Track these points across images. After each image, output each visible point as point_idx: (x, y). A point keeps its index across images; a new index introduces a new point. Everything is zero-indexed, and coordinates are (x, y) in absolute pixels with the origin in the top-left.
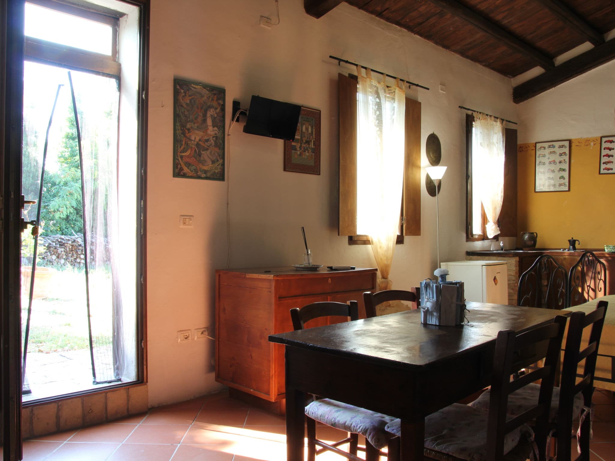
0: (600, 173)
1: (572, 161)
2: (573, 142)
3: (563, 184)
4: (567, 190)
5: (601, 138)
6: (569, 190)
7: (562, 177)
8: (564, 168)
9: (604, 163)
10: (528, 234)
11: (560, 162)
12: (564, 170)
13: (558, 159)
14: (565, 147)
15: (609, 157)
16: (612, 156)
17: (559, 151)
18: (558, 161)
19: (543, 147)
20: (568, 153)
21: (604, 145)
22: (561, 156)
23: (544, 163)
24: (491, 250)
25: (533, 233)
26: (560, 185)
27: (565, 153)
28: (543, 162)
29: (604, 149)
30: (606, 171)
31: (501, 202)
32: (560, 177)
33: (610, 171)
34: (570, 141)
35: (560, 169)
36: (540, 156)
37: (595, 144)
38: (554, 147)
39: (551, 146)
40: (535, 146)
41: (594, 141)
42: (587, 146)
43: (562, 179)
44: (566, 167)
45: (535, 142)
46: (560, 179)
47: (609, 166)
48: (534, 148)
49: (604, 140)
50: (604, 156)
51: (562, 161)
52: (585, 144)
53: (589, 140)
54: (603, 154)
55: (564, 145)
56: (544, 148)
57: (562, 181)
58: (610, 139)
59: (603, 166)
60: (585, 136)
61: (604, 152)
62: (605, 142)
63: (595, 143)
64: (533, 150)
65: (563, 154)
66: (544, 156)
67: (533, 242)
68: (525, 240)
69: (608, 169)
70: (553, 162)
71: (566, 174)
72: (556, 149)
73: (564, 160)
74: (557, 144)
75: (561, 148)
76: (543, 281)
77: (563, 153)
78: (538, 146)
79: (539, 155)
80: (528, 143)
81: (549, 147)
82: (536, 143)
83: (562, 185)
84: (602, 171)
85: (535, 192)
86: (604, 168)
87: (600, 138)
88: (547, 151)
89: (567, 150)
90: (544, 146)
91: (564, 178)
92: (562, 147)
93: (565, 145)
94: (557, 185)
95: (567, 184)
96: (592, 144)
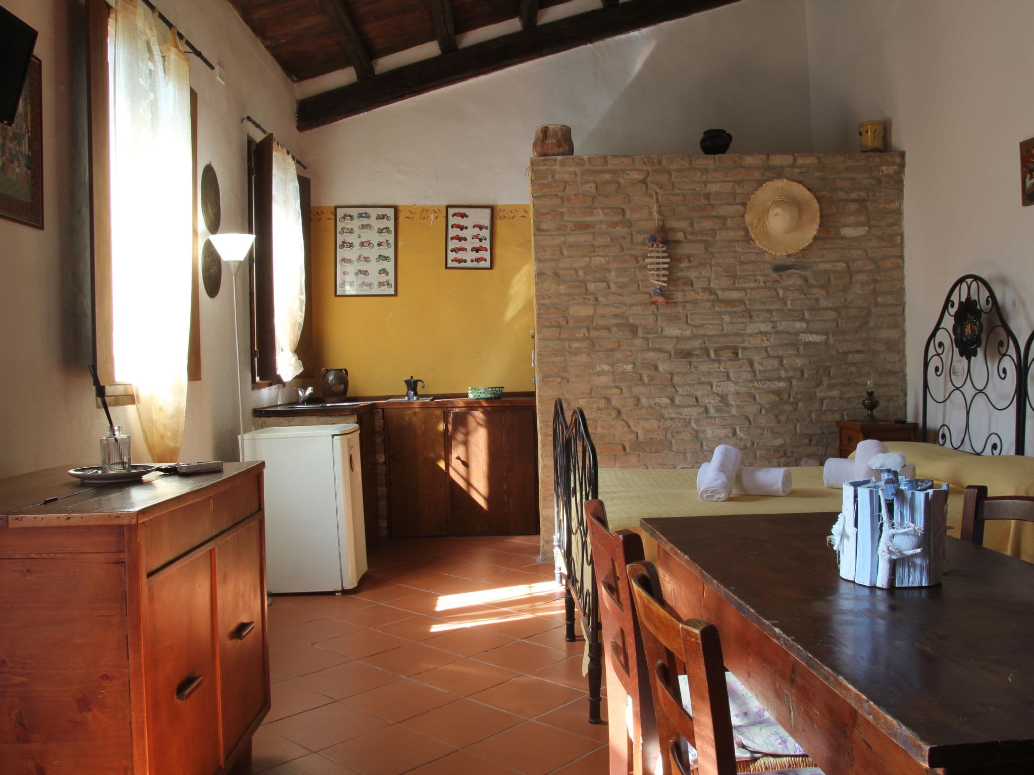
0: (446, 268)
1: (400, 244)
2: (400, 211)
3: (386, 284)
4: (393, 293)
5: (448, 207)
6: (396, 295)
7: (384, 271)
8: (386, 256)
9: (452, 251)
10: (333, 372)
11: (380, 244)
12: (386, 258)
13: (376, 238)
14: (388, 218)
15: (460, 241)
16: (465, 239)
17: (378, 225)
18: (375, 242)
19: (350, 216)
20: (392, 228)
21: (452, 221)
22: (381, 233)
23: (352, 243)
24: (279, 404)
25: (341, 370)
26: (381, 284)
27: (389, 228)
28: (348, 243)
29: (452, 227)
30: (456, 264)
32: (380, 271)
33: (463, 265)
34: (396, 208)
35: (380, 256)
36: (345, 231)
37: (437, 218)
38: (368, 216)
39: (364, 215)
40: (334, 212)
41: (435, 212)
42: (424, 219)
43: (383, 273)
44: (390, 252)
45: (333, 205)
46: (380, 274)
47: (460, 255)
48: (333, 217)
49: (452, 211)
50: (452, 239)
51: (383, 242)
52: (420, 216)
53: (427, 210)
54: (450, 236)
55: (386, 215)
56: (352, 217)
57: (383, 278)
58: (462, 210)
59: (452, 256)
60: (422, 202)
61: (453, 232)
62: (453, 216)
63: (437, 215)
64: (330, 219)
65: (384, 231)
66: (351, 231)
67: (342, 387)
68: (329, 382)
69: (460, 261)
70: (368, 243)
71: (390, 266)
72: (372, 221)
73: (387, 241)
74: (374, 213)
75: (381, 220)
77: (384, 229)
78: (341, 212)
79: (342, 229)
80: (320, 207)
81: (360, 216)
82: (336, 208)
83: (384, 285)
84: (450, 264)
85: (336, 295)
86: (453, 258)
87: (445, 208)
89: (391, 224)
90: (351, 214)
91: (388, 273)
92: (383, 219)
93: (388, 215)
94: (375, 284)
95: (393, 283)
96: (432, 216)
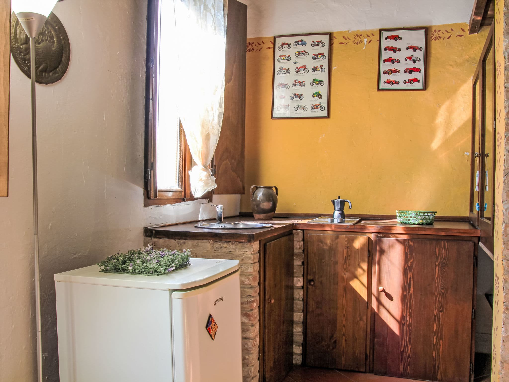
0: (379, 89)
1: (334, 68)
2: (335, 37)
3: (319, 106)
4: (326, 115)
5: (381, 31)
6: (328, 116)
7: (318, 95)
8: (320, 80)
9: (384, 73)
10: (263, 189)
11: (314, 69)
12: (320, 82)
13: (310, 64)
14: (323, 44)
15: (393, 63)
16: (398, 61)
17: (312, 50)
18: (310, 68)
19: (287, 44)
20: (326, 54)
21: (386, 43)
22: (316, 58)
23: (289, 69)
24: (200, 219)
25: (270, 188)
26: (314, 107)
27: (323, 53)
28: (285, 69)
29: (386, 49)
30: (388, 86)
31: (219, 125)
32: (314, 94)
33: (395, 86)
34: (331, 35)
35: (314, 80)
36: (282, 58)
37: (370, 42)
38: (304, 44)
39: (300, 43)
40: (273, 42)
41: (368, 36)
42: (357, 44)
43: (316, 96)
44: (324, 76)
45: (272, 35)
46: (314, 97)
47: (393, 77)
48: (272, 46)
49: (385, 34)
50: (385, 61)
51: (317, 67)
52: (354, 41)
53: (361, 35)
54: (383, 58)
55: (321, 41)
56: (289, 45)
57: (317, 101)
58: (395, 33)
59: (384, 78)
60: (355, 28)
61: (386, 55)
62: (386, 39)
63: (370, 39)
64: (269, 48)
65: (319, 56)
66: (288, 58)
67: (271, 204)
68: (258, 199)
69: (393, 83)
70: (303, 69)
71: (323, 90)
72: (308, 48)
73: (321, 66)
74: (309, 40)
75: (316, 47)
76: (295, 279)
77: (318, 54)
78: (279, 41)
79: (280, 56)
80: (261, 38)
81: (297, 43)
82: (275, 38)
83: (317, 108)
84: (382, 86)
85: (273, 118)
86: (386, 80)
87: (378, 32)
88: (293, 50)
89: (325, 50)
90: (289, 43)
91: (321, 96)
92: (318, 45)
93: (322, 42)
94: (309, 107)
95: (326, 105)
96: (366, 40)
